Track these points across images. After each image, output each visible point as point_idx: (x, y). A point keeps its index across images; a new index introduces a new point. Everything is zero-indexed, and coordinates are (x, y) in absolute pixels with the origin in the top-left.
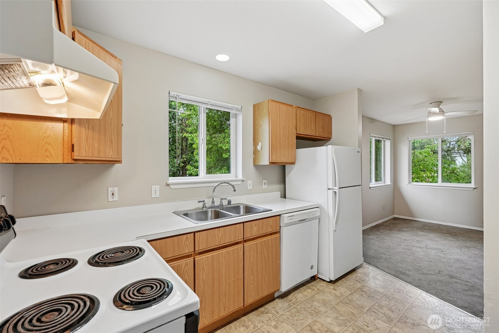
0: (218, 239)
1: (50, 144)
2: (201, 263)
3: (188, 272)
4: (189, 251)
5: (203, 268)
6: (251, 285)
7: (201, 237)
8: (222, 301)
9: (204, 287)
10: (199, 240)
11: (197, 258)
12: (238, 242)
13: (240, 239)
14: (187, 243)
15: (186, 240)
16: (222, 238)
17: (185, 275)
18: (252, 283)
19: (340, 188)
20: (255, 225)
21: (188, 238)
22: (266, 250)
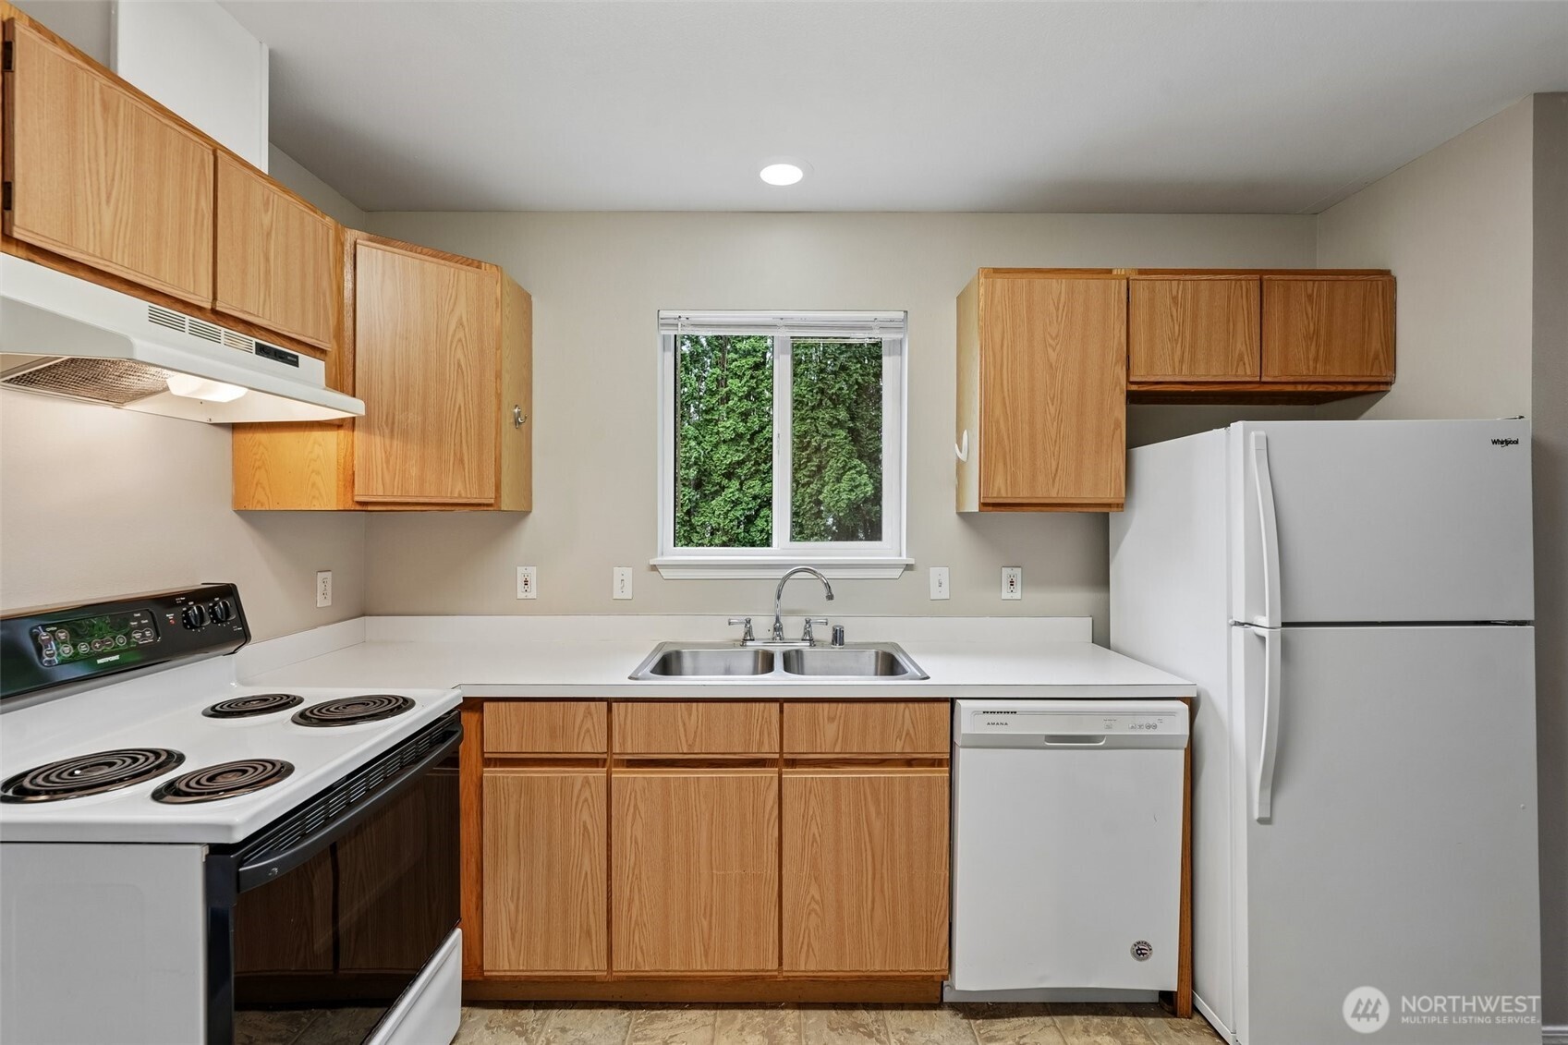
0: (686, 736)
1: (318, 473)
2: (629, 792)
3: (591, 805)
4: (593, 747)
5: (634, 806)
6: (809, 914)
7: (629, 715)
8: (696, 924)
9: (637, 862)
10: (623, 723)
11: (617, 772)
12: (764, 760)
13: (769, 749)
14: (588, 725)
15: (585, 717)
16: (699, 732)
17: (581, 810)
18: (814, 910)
19: (1284, 625)
20: (831, 719)
21: (590, 713)
22: (878, 813)
